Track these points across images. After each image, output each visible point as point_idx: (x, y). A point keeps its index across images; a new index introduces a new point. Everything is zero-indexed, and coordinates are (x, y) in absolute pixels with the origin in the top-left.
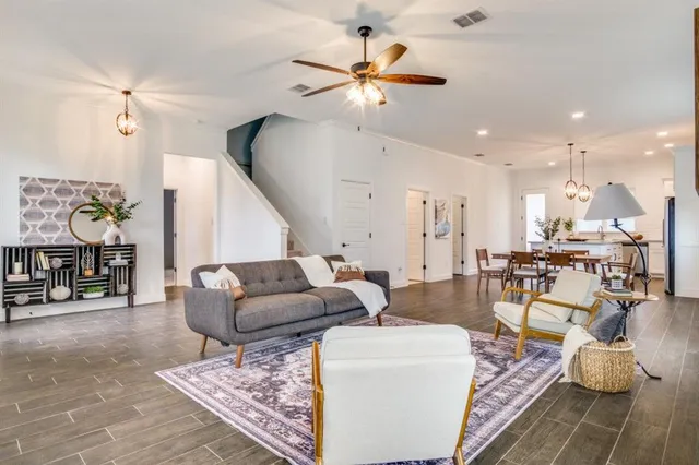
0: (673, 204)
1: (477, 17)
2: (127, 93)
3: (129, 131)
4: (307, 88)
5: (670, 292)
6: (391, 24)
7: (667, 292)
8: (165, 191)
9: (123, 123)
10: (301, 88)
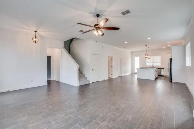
0: (171, 60)
1: (128, 12)
2: (36, 31)
3: (36, 41)
4: (83, 31)
5: (171, 81)
6: (104, 13)
7: (170, 81)
8: (47, 56)
9: (34, 40)
10: (81, 31)
